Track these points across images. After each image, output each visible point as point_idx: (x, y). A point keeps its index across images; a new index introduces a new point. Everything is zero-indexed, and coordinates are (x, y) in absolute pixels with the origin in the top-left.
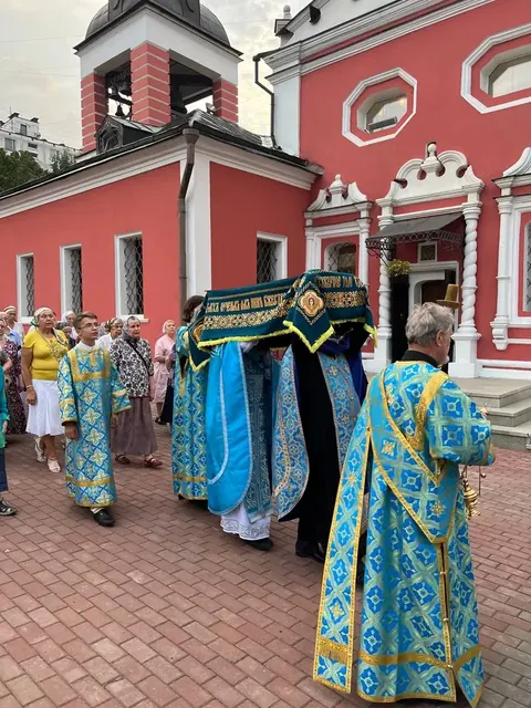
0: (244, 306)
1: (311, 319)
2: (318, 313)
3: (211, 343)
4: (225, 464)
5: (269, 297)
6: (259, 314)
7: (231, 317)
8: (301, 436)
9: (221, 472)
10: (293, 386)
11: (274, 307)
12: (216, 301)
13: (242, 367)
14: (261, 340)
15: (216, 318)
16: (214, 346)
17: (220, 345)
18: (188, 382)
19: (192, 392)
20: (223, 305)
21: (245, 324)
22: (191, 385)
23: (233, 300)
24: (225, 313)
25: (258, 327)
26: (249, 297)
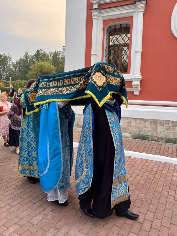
0: (60, 84)
1: (100, 87)
2: (103, 85)
3: (42, 103)
4: (48, 167)
5: (74, 79)
6: (68, 88)
7: (52, 90)
8: (92, 153)
9: (46, 171)
10: (91, 125)
11: (77, 84)
12: (44, 81)
13: (58, 115)
14: (70, 101)
15: (44, 90)
16: (43, 104)
17: (46, 103)
18: (27, 122)
19: (28, 127)
20: (48, 84)
21: (60, 93)
22: (28, 123)
23: (54, 80)
24: (49, 87)
25: (68, 95)
26: (63, 79)
